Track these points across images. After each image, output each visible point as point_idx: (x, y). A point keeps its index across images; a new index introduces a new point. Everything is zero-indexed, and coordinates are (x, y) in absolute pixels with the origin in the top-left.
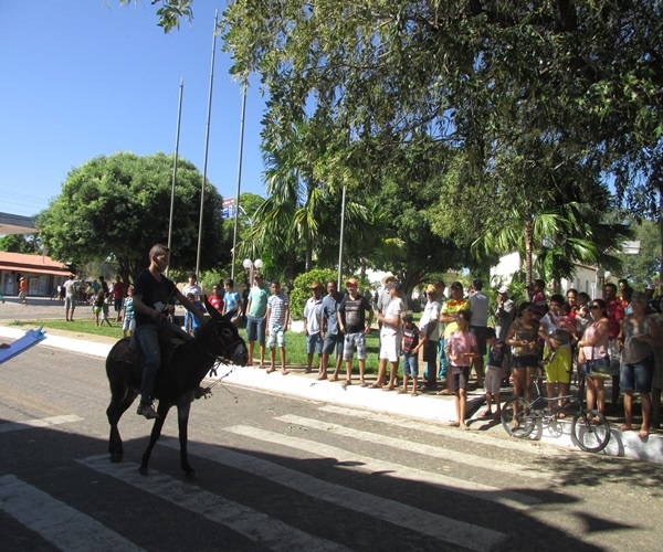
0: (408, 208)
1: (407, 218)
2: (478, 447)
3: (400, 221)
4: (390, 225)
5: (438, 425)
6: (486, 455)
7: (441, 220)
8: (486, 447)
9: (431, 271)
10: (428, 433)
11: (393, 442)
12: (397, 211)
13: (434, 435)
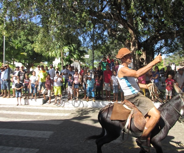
0: (28, 44)
1: (28, 47)
2: (48, 110)
3: (26, 48)
4: (23, 49)
5: (37, 106)
6: (50, 112)
7: (37, 47)
8: (50, 110)
9: (35, 63)
10: (34, 109)
11: (22, 113)
12: (25, 45)
13: (35, 109)
